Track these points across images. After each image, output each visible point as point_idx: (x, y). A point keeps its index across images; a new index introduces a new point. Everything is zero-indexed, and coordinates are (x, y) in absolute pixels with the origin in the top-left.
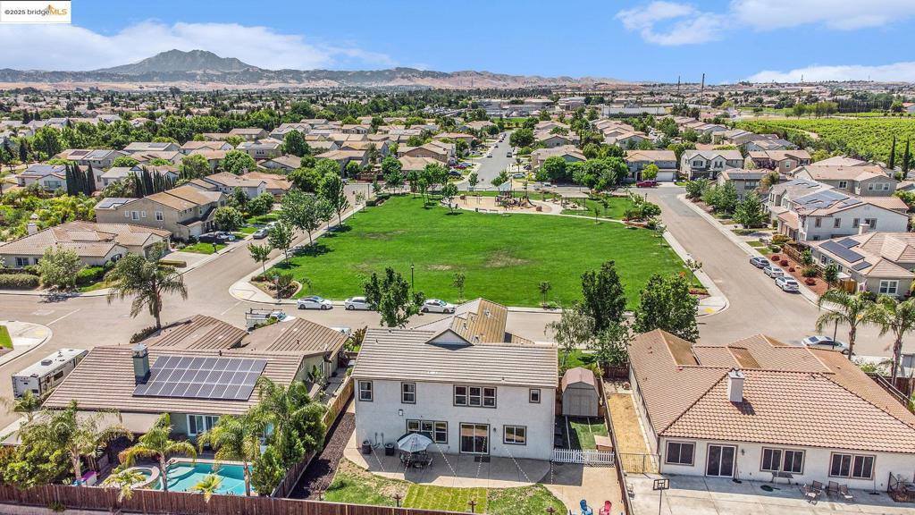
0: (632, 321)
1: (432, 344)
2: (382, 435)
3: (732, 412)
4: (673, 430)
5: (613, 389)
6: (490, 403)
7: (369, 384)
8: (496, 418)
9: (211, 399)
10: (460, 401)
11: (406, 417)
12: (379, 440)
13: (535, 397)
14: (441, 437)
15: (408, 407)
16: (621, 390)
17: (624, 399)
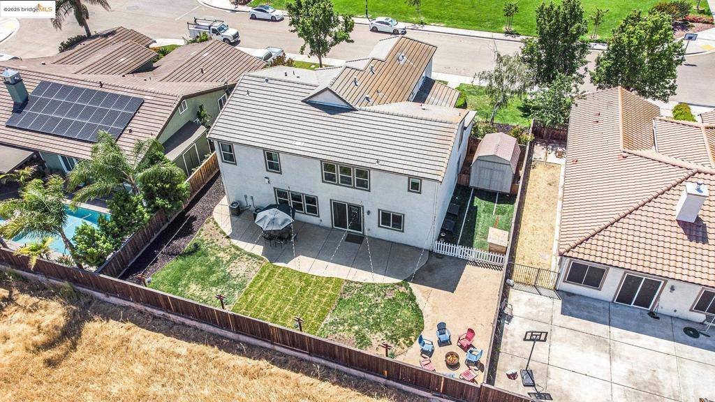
0: (592, 67)
1: (307, 103)
2: (252, 198)
3: (674, 235)
4: (582, 250)
5: (543, 156)
6: (363, 184)
7: (230, 146)
8: (372, 202)
9: (78, 140)
10: (329, 178)
11: (274, 185)
12: (250, 202)
13: (415, 186)
14: (313, 211)
15: (273, 176)
16: (552, 158)
17: (551, 171)
